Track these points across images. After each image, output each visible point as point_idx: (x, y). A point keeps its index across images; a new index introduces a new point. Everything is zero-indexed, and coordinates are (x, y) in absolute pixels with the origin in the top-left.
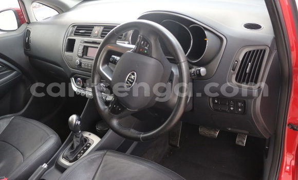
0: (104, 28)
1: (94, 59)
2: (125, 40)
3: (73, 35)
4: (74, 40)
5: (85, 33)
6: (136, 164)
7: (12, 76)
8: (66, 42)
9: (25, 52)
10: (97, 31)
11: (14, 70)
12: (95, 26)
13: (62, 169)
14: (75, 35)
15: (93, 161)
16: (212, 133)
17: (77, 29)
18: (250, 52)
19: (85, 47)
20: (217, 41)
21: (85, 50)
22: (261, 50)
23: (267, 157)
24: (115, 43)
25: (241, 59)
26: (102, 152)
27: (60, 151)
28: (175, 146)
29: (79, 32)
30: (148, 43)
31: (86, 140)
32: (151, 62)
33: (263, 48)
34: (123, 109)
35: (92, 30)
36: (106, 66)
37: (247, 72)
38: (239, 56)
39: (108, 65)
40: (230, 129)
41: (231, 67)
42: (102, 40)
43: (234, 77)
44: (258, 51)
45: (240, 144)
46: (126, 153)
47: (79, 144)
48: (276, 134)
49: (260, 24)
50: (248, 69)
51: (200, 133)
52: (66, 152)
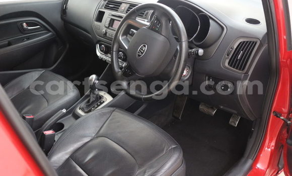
0: (130, 6)
1: (116, 30)
2: (145, 18)
3: (103, 8)
4: (103, 13)
5: (114, 7)
6: (137, 122)
7: (48, 36)
8: (97, 13)
9: (61, 17)
10: (124, 7)
11: (50, 31)
12: (123, 2)
13: (77, 117)
14: (105, 8)
15: (104, 114)
16: (210, 111)
17: (107, 4)
18: (244, 42)
19: (111, 19)
20: (219, 29)
21: (112, 22)
22: (253, 42)
23: (251, 137)
24: (135, 19)
25: (235, 47)
26: (112, 109)
27: (79, 103)
28: (177, 118)
29: (109, 6)
30: (160, 22)
31: (101, 97)
32: (161, 39)
33: (255, 40)
34: (133, 73)
35: (120, 6)
36: (125, 36)
37: (238, 58)
38: (234, 44)
39: (127, 36)
40: (222, 107)
41: (226, 52)
42: (124, 15)
43: (227, 61)
44: (251, 42)
45: (233, 124)
46: (134, 114)
47: (94, 99)
48: (261, 118)
49: (259, 20)
50: (239, 56)
51: (201, 110)
52: (83, 104)
